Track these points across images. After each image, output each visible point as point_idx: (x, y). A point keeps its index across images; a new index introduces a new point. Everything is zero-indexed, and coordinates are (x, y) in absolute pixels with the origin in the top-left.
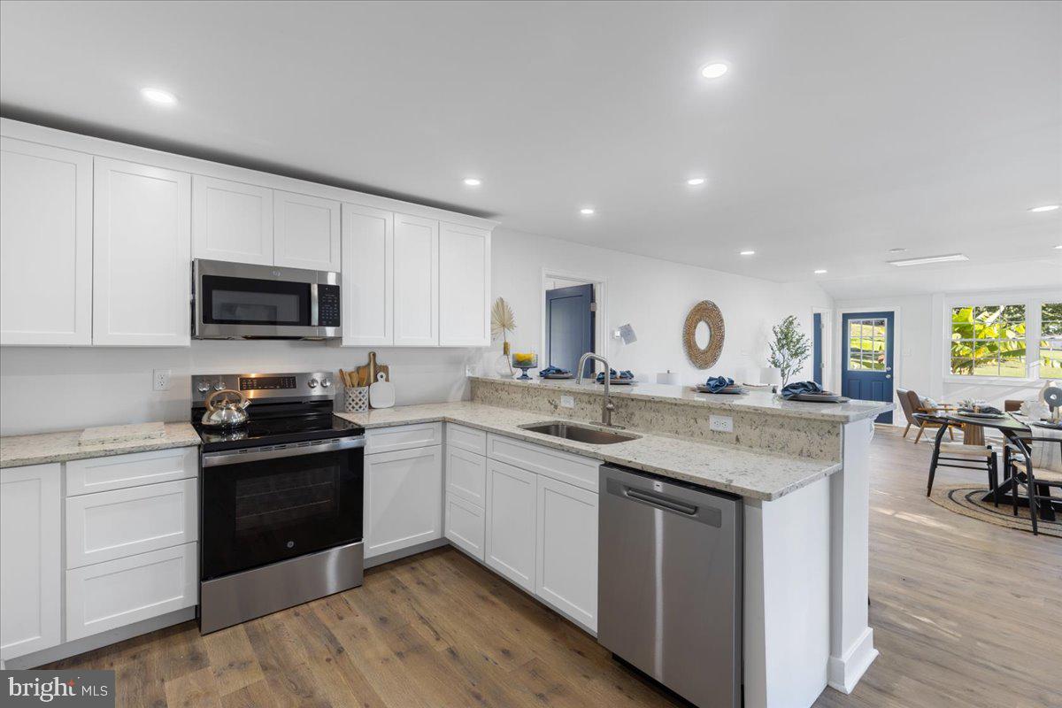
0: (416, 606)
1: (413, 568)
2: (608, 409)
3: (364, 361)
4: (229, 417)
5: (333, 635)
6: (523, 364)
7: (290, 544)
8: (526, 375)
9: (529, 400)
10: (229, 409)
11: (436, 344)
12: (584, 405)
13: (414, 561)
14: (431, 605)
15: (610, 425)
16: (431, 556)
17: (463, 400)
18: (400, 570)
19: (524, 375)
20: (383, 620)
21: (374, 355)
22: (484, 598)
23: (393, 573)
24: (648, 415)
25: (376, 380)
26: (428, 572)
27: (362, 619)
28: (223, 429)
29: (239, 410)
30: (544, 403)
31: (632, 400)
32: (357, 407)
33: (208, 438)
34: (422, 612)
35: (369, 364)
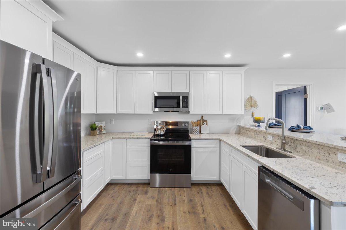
0: (202, 200)
1: (208, 188)
2: (283, 143)
3: (199, 118)
4: (160, 132)
5: (176, 199)
6: (258, 121)
7: (171, 170)
8: (259, 126)
9: (256, 135)
10: (161, 130)
11: (222, 113)
12: (276, 140)
13: (209, 186)
14: (207, 201)
15: (285, 150)
16: (216, 186)
17: (236, 133)
18: (204, 187)
19: (258, 126)
20: (191, 200)
21: (203, 117)
22: (226, 206)
23: (201, 187)
24: (305, 148)
25: (203, 125)
26: (212, 190)
27: (186, 198)
28: (159, 135)
29: (163, 131)
30: (261, 137)
31: (297, 140)
32: (195, 133)
33: (156, 138)
34: (203, 203)
35: (201, 119)
